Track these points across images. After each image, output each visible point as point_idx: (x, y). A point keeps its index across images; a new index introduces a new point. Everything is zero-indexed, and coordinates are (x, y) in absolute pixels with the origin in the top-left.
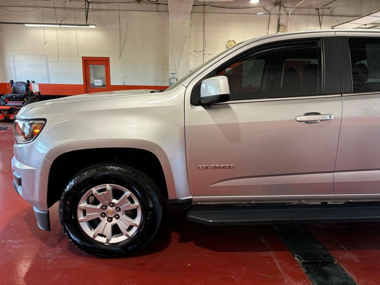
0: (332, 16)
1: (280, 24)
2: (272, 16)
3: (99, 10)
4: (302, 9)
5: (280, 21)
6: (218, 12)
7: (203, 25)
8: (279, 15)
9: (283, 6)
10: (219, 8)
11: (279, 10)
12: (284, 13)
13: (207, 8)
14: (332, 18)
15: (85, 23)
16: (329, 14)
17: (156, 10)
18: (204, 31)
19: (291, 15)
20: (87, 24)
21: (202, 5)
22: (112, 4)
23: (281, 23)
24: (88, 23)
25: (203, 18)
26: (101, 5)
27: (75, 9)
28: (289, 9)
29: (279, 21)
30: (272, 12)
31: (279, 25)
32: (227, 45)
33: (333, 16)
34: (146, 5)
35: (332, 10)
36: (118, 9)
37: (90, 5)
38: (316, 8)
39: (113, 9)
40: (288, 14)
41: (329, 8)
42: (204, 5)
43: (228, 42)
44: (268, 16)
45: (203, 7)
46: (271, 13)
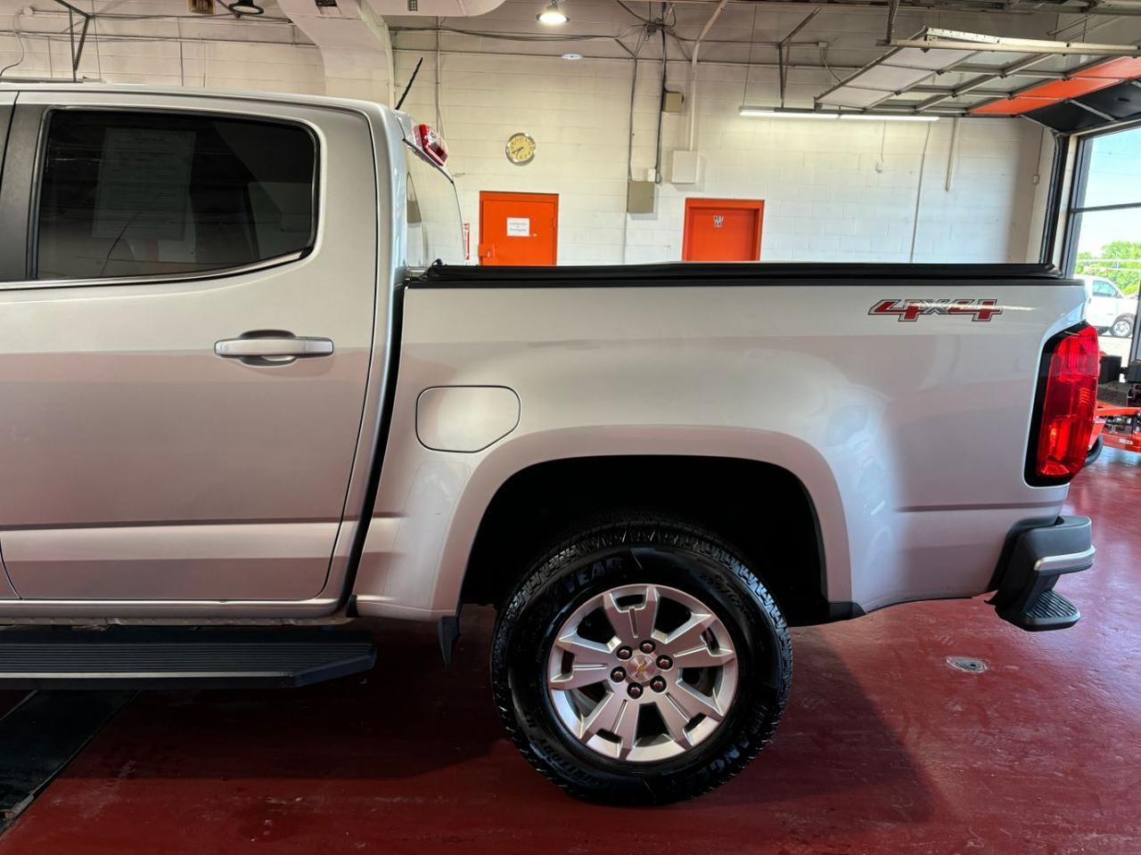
0: (824, 66)
1: (667, 88)
2: (642, 65)
3: (119, 38)
4: (732, 45)
5: (668, 77)
6: (479, 49)
7: (434, 86)
8: (664, 60)
9: (674, 35)
10: (481, 39)
11: (662, 47)
12: (680, 56)
13: (444, 35)
14: (826, 71)
15: (71, 76)
16: (817, 61)
17: (291, 41)
18: (437, 105)
19: (698, 61)
20: (75, 79)
21: (428, 26)
22: (160, 20)
23: (670, 84)
24: (79, 76)
25: (434, 65)
26: (126, 22)
27: (49, 36)
28: (693, 43)
29: (664, 80)
30: (643, 53)
31: (664, 91)
32: (507, 147)
33: (829, 66)
34: (261, 24)
35: (825, 50)
36: (177, 36)
37: (91, 22)
38: (774, 41)
39: (159, 34)
40: (691, 61)
41: (817, 44)
42: (437, 29)
43: (511, 139)
44: (630, 63)
45: (434, 32)
46: (639, 55)
